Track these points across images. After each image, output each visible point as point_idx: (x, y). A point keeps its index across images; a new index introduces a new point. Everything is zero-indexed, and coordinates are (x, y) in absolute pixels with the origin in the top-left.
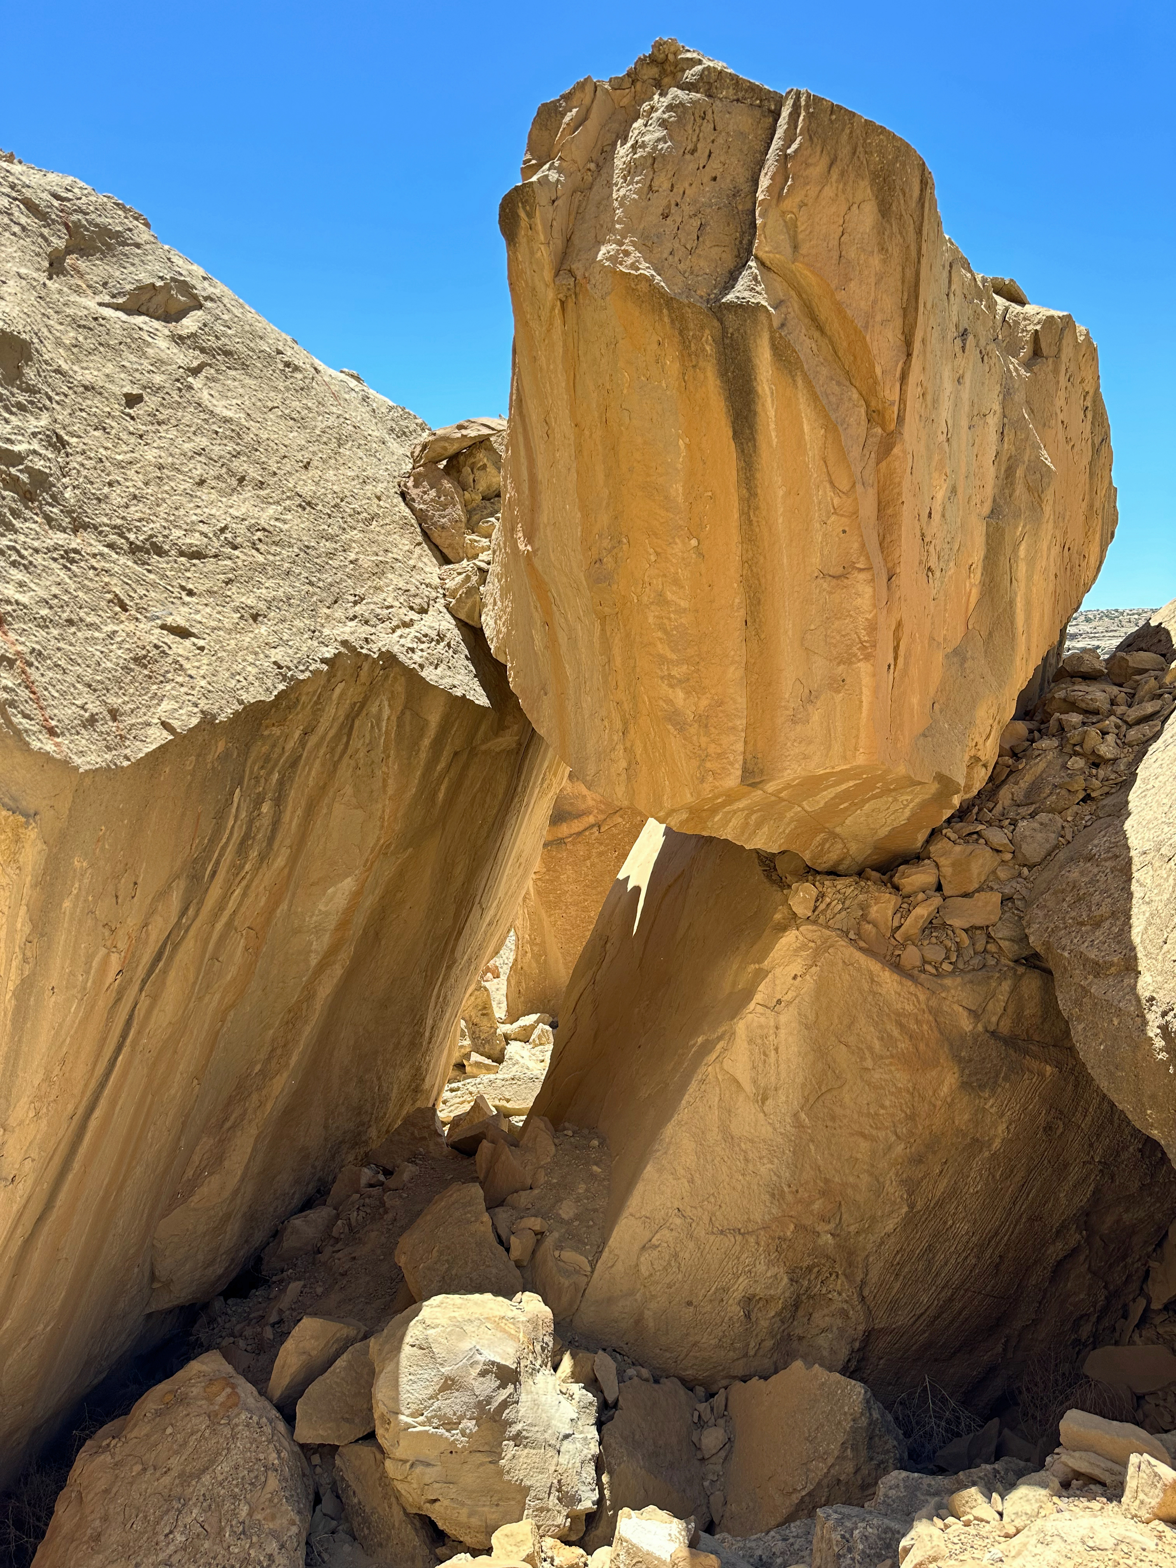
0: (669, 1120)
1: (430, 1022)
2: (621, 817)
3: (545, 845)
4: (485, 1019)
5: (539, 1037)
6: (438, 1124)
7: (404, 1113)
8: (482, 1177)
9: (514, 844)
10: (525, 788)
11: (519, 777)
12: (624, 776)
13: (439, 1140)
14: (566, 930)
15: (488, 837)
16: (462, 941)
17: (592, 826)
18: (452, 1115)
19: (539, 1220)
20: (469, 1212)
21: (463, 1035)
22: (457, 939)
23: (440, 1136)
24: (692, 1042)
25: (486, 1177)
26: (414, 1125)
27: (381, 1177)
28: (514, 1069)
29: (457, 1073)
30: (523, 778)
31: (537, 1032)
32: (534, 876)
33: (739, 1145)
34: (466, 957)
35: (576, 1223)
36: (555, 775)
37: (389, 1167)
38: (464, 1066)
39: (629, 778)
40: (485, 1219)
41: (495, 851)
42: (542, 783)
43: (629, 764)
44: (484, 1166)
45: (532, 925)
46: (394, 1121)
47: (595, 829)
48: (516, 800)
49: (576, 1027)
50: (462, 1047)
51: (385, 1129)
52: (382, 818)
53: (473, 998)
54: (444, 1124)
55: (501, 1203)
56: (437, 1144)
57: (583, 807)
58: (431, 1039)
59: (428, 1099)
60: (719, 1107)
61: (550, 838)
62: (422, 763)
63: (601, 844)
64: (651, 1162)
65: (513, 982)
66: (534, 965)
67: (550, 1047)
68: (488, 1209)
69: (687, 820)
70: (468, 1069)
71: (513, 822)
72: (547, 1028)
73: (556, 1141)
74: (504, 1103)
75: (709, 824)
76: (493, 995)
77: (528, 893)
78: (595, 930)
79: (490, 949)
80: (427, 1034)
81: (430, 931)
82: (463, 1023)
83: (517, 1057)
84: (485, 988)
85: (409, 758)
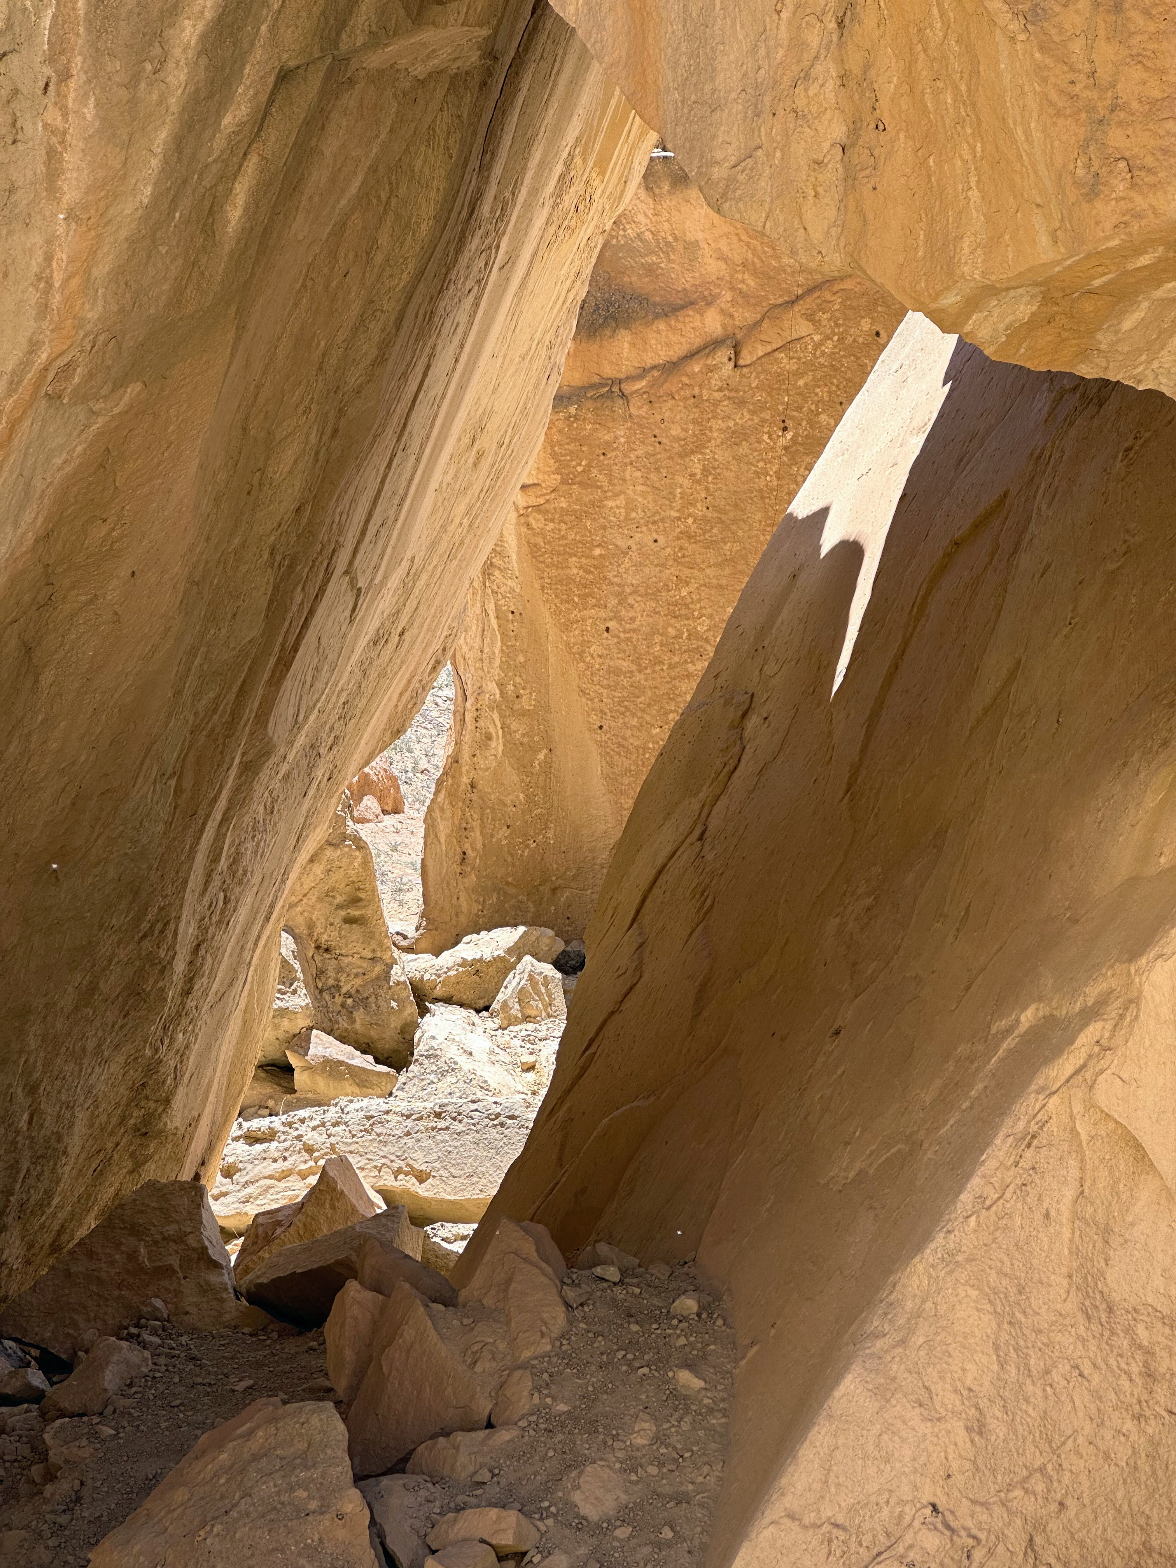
0: (919, 1248)
1: (187, 931)
2: (810, 317)
3: (561, 400)
4: (356, 932)
5: (522, 996)
6: (210, 1235)
7: (106, 1195)
8: (341, 1385)
9: (462, 388)
10: (504, 207)
11: (484, 169)
12: (834, 169)
13: (213, 1278)
14: (617, 672)
15: (380, 360)
16: (290, 685)
17: (713, 345)
18: (252, 1210)
19: (512, 1517)
20: (303, 1485)
21: (287, 979)
22: (277, 680)
23: (215, 1265)
24: (1003, 1024)
25: (354, 1389)
26: (135, 1230)
27: (36, 1378)
28: (444, 1086)
29: (267, 1089)
30: (498, 170)
31: (513, 982)
32: (521, 500)
33: (1129, 1330)
34: (301, 740)
35: (623, 1532)
36: (602, 165)
37: (60, 1350)
38: (288, 1070)
39: (850, 179)
40: (348, 1508)
41: (402, 407)
42: (559, 194)
43: (854, 131)
44: (349, 1355)
45: (508, 652)
46: (76, 1217)
47: (723, 355)
48: (474, 244)
49: (639, 969)
50: (283, 1012)
51: (47, 1239)
52: (43, 279)
53: (318, 869)
54: (228, 1235)
55: (399, 1466)
56: (205, 1289)
57: (686, 280)
58: (190, 980)
59: (179, 1160)
60: (1076, 1216)
61: (577, 379)
62: (174, 103)
63: (741, 403)
64: (856, 1368)
65: (444, 828)
66: (512, 777)
67: (558, 1027)
68: (359, 1479)
69: (1031, 325)
70: (300, 1078)
71: (462, 317)
72: (548, 969)
73: (571, 1294)
74: (410, 1184)
75: (1104, 339)
76: (381, 863)
77: (498, 551)
78: (712, 674)
79: (378, 720)
80: (180, 966)
81: (192, 652)
82: (287, 945)
83: (452, 1052)
84: (357, 840)
85: (132, 84)
